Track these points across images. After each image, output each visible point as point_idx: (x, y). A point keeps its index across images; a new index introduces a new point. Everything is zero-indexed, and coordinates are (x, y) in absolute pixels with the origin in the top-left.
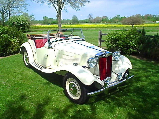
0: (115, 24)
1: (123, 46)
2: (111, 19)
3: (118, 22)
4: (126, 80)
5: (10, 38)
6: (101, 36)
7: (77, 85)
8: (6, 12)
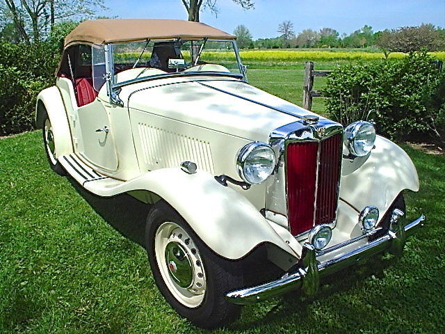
0: (356, 51)
1: (381, 110)
2: (346, 38)
3: (365, 46)
4: (393, 235)
5: (25, 79)
6: (312, 79)
7: (194, 251)
8: (45, 10)
